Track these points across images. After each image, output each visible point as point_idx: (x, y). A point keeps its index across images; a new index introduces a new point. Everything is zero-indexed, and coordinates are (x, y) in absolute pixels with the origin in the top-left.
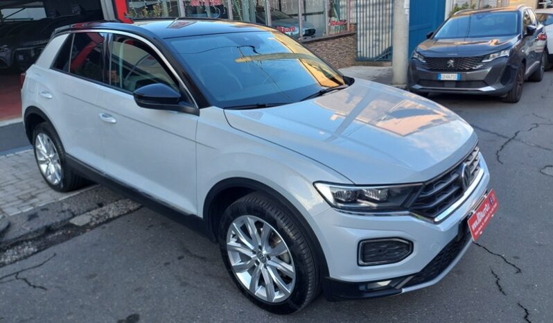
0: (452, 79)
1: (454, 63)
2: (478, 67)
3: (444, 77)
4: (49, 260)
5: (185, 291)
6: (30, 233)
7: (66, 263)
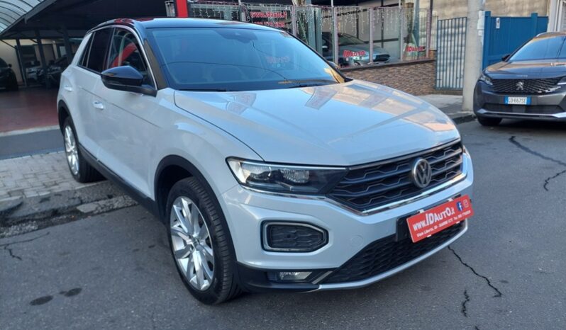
0: (521, 103)
2: (552, 90)
3: (512, 100)
6: (37, 214)
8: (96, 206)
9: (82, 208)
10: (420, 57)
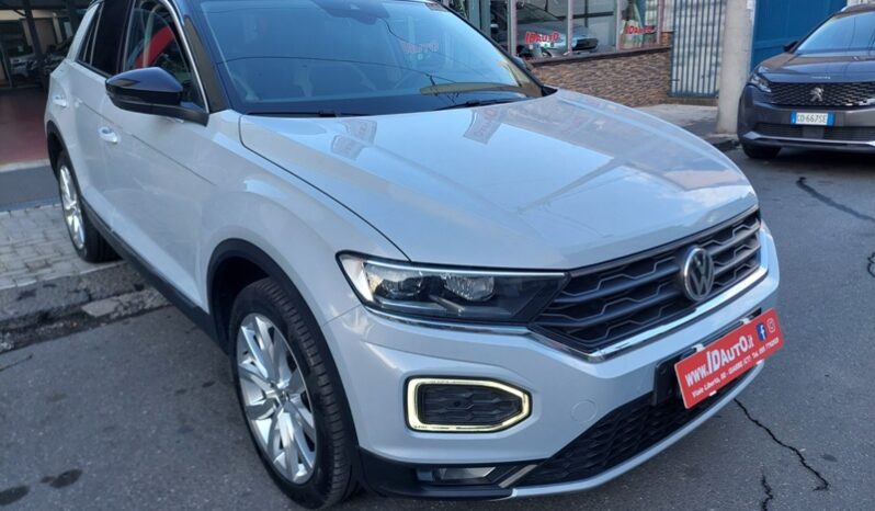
0: (817, 123)
1: (823, 95)
2: (868, 103)
3: (804, 118)
4: (16, 364)
6: (12, 320)
7: (36, 371)
8: (115, 304)
9: (92, 309)
10: (646, 43)
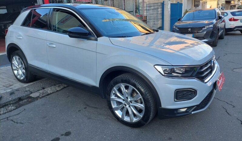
1: (191, 30)
2: (201, 31)
4: (22, 112)
5: (90, 121)
7: (31, 112)
8: (39, 93)
9: (33, 95)
